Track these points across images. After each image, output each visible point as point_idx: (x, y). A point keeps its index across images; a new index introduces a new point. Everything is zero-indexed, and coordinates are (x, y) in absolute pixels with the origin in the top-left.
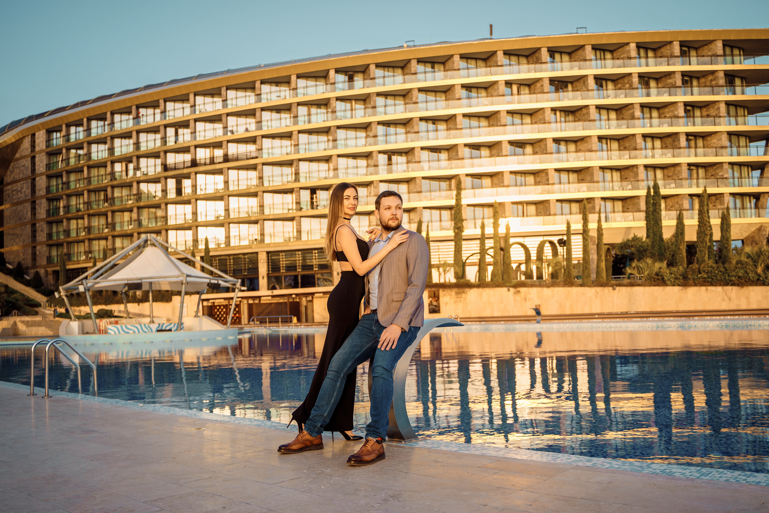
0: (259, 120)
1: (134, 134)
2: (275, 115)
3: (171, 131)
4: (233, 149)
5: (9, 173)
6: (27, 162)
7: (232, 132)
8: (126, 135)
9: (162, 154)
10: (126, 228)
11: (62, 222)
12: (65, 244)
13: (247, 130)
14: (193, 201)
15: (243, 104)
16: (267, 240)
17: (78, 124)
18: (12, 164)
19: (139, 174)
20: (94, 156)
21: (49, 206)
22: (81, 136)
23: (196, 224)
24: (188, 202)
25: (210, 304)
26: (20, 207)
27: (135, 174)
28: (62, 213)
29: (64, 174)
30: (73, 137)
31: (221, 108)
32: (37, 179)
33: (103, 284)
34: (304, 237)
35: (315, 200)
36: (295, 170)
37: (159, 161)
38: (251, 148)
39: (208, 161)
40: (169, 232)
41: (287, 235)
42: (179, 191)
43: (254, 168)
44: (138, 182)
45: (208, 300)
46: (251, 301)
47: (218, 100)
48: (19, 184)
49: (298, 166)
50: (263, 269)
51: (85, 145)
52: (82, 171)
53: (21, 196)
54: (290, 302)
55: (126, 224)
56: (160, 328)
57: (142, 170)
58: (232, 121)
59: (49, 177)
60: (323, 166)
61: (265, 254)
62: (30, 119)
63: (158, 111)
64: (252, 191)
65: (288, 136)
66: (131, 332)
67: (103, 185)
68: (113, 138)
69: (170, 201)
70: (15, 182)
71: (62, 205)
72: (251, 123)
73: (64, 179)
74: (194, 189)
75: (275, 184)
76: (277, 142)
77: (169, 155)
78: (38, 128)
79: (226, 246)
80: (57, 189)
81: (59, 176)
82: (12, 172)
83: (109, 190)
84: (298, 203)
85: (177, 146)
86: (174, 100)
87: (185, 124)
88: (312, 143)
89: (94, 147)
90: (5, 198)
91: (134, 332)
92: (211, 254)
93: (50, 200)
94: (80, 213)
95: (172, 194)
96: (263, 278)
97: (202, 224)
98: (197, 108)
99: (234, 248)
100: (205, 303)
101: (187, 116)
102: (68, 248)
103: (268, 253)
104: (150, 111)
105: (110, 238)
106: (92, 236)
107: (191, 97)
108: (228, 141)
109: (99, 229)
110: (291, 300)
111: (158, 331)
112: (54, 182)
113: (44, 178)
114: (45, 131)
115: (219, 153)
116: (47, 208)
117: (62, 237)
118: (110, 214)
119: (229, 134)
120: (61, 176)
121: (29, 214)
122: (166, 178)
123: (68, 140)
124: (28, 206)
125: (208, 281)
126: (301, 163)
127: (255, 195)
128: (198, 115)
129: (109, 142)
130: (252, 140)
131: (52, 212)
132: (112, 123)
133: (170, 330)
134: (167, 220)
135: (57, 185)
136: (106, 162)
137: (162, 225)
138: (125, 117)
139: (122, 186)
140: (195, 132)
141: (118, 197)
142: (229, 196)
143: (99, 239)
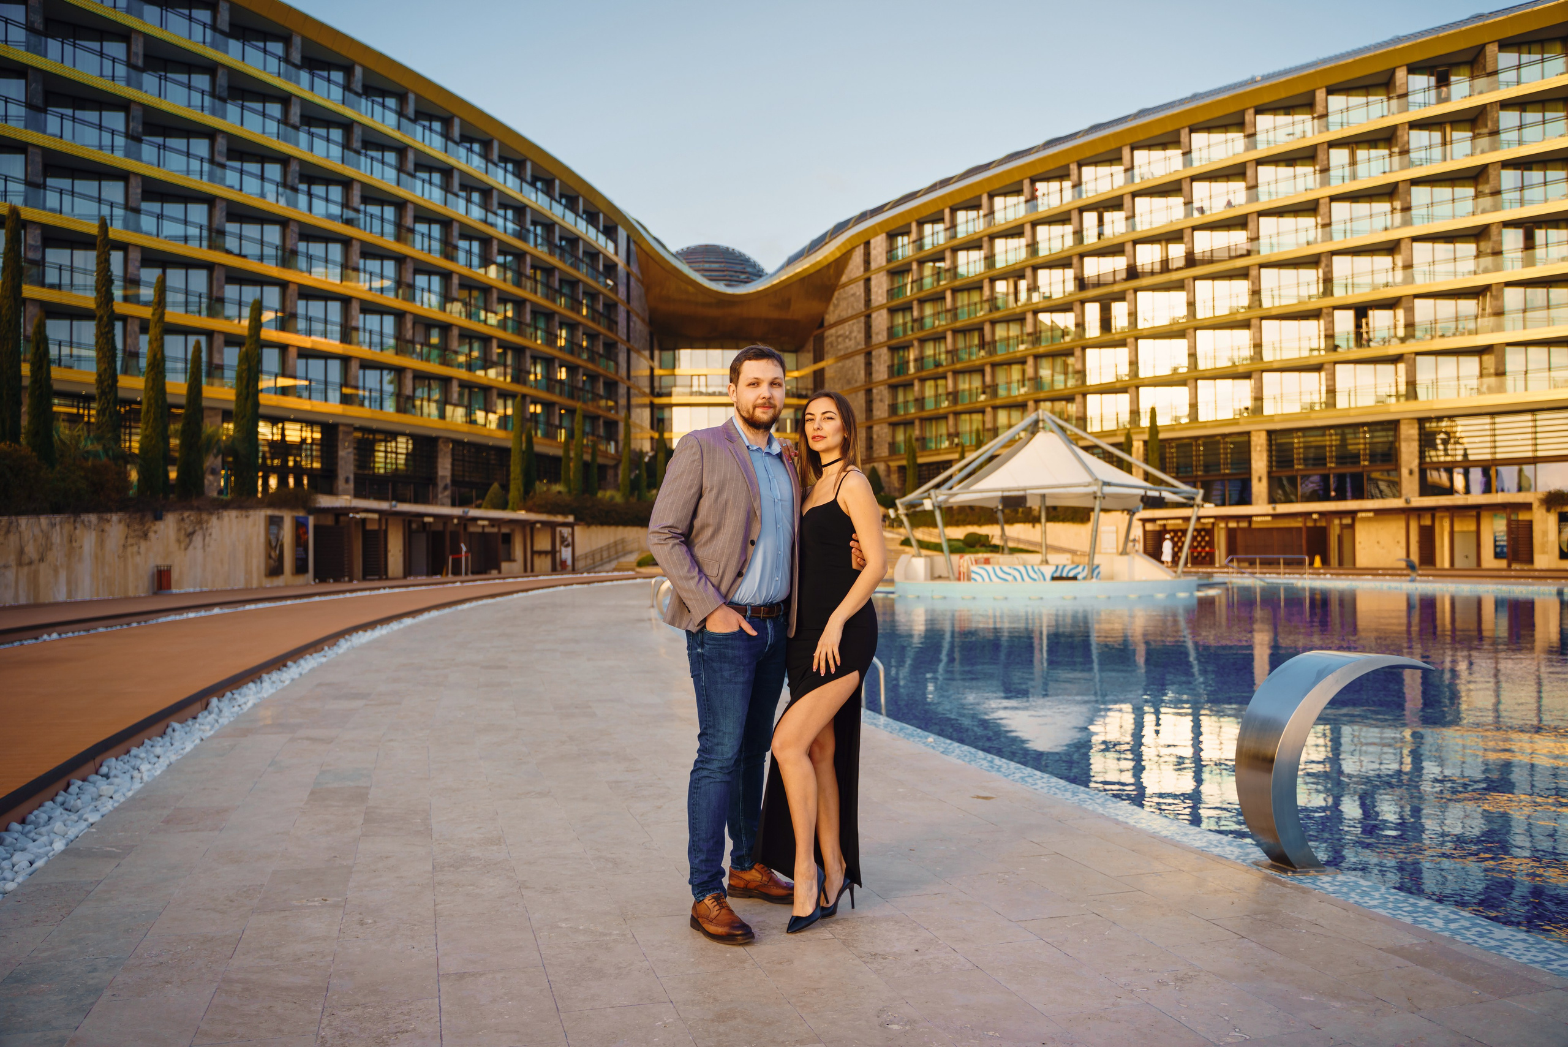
0: (1252, 183)
1: (1028, 229)
2: (1284, 171)
3: (1090, 218)
4: (1204, 242)
5: (831, 308)
6: (859, 289)
7: (1202, 210)
8: (1014, 232)
9: (1075, 261)
10: (1015, 392)
11: (912, 385)
12: (917, 422)
13: (1229, 204)
14: (1130, 341)
15: (1223, 156)
16: (1268, 409)
17: (937, 219)
18: (836, 294)
19: (1036, 298)
20: (962, 270)
21: (893, 360)
22: (941, 239)
23: (1136, 382)
24: (1122, 343)
25: (1157, 528)
26: (848, 363)
27: (1030, 298)
28: (912, 370)
29: (915, 304)
30: (928, 243)
31: (1180, 167)
32: (874, 315)
33: (962, 496)
34: (1342, 402)
35: (1364, 329)
36: (1325, 273)
37: (1070, 273)
38: (1238, 238)
39: (1157, 268)
40: (1089, 397)
41: (1307, 399)
42: (1106, 323)
43: (1243, 274)
44: (1035, 313)
45: (1153, 520)
46: (1233, 525)
47: (1175, 154)
48: (846, 325)
49: (1330, 265)
50: (1259, 464)
51: (948, 254)
52: (944, 298)
53: (851, 345)
54: (1308, 528)
55: (1015, 385)
56: (1057, 574)
57: (1041, 290)
58: (1200, 190)
59: (892, 311)
60: (1384, 261)
61: (1264, 435)
62: (863, 216)
63: (1067, 184)
64: (1239, 317)
65: (1310, 208)
66: (1009, 578)
67: (976, 320)
68: (992, 238)
69: (1090, 342)
70: (841, 322)
71: (912, 357)
72: (1236, 190)
73: (916, 314)
74: (1133, 318)
75: (1284, 302)
76: (1288, 222)
77: (1086, 260)
78: (874, 231)
79: (1191, 421)
80: (905, 331)
81: (907, 308)
82: (836, 306)
83: (987, 328)
84: (1330, 336)
85: (1103, 244)
86: (1096, 162)
87: (1114, 204)
88: (1358, 218)
89: (962, 256)
90: (827, 348)
91: (1015, 578)
92: (1162, 436)
93: (893, 349)
94: (940, 370)
95: (1093, 330)
96: (1260, 479)
97: (1146, 382)
98: (1136, 171)
99: (1205, 425)
100: (1149, 527)
101: (1120, 188)
102: (922, 429)
103: (1270, 433)
104: (1055, 185)
105: (989, 410)
106: (959, 408)
107: (1126, 152)
108: (1194, 228)
109: (970, 395)
110: (1310, 524)
111: (1054, 579)
112: (899, 319)
113: (884, 313)
114: (884, 235)
115: (1177, 251)
116: (889, 363)
117: (912, 411)
118: (988, 369)
119: (1196, 214)
120: (910, 309)
121: (863, 373)
122: (1083, 302)
123: (921, 247)
124: (860, 360)
125: (1142, 492)
126: (1335, 258)
127: (1246, 324)
128: (1138, 184)
129: (985, 245)
130: (1239, 222)
131: (897, 369)
132: (991, 212)
133: (1074, 578)
134: (1085, 376)
135: (905, 324)
136: (981, 281)
137: (1077, 387)
138: (1012, 200)
139: (1007, 321)
140: (1133, 216)
141: (1001, 340)
142: (1196, 329)
143: (970, 412)
